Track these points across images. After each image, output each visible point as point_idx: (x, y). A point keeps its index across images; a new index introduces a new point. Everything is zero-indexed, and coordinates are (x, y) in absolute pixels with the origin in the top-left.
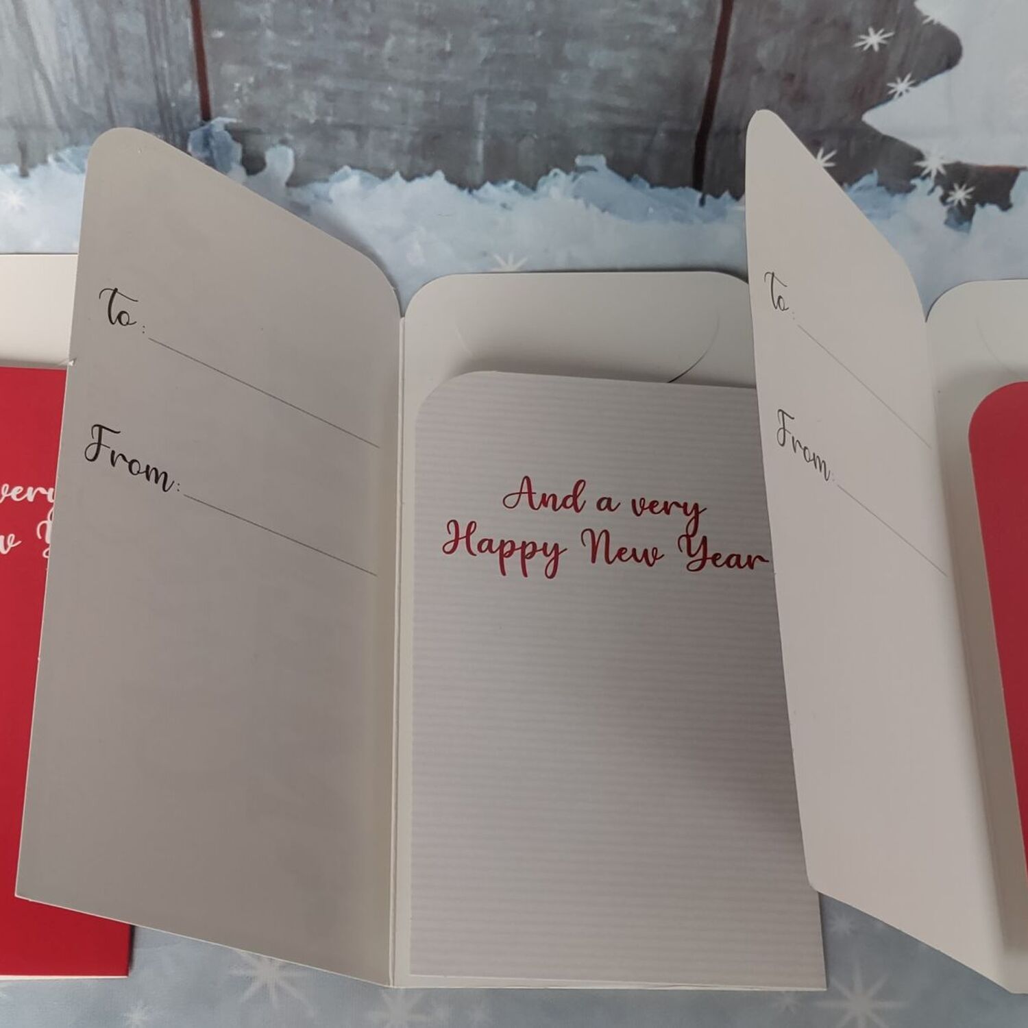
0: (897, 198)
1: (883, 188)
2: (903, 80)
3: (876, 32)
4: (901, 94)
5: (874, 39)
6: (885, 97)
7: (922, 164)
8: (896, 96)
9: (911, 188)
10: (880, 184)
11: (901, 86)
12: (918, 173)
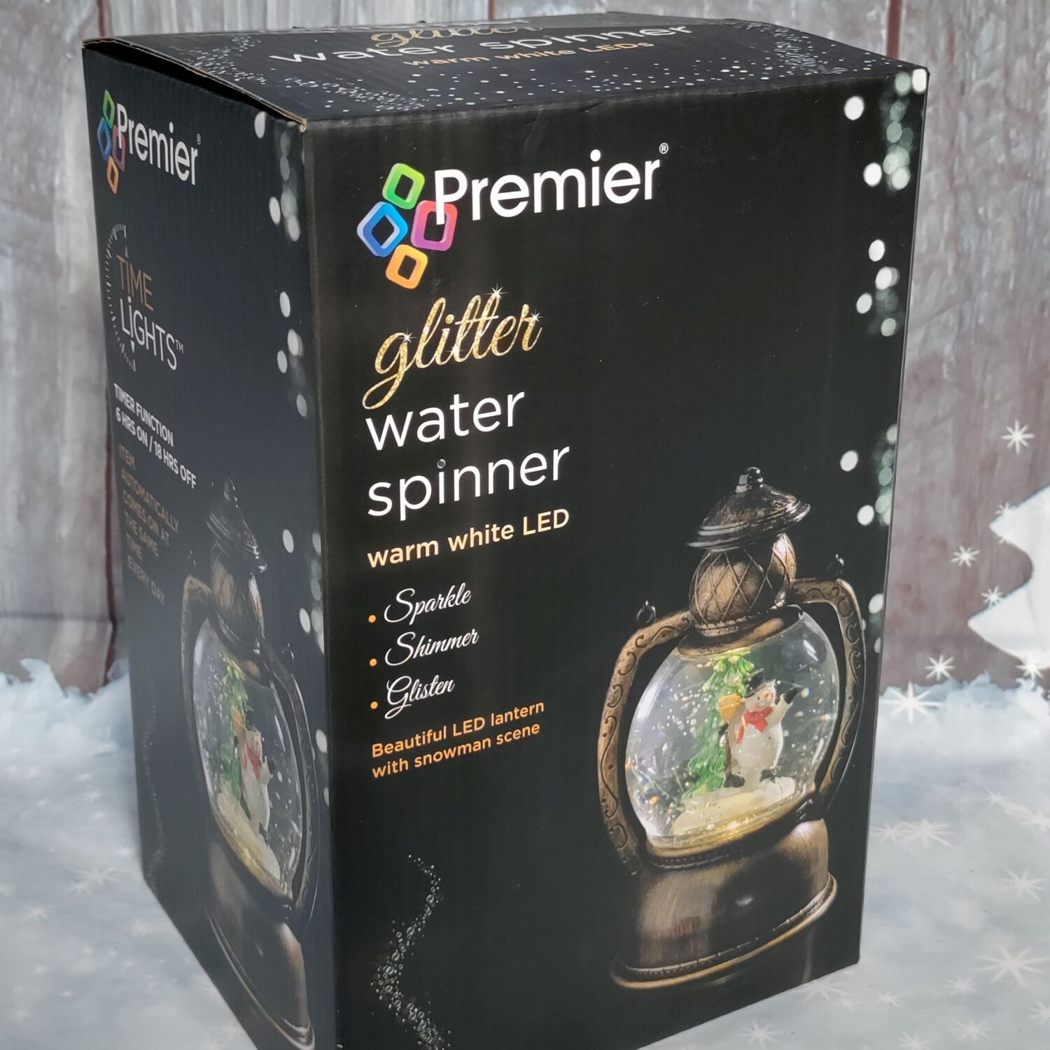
0: (1008, 693)
1: (995, 685)
2: (993, 591)
3: (966, 549)
4: (994, 604)
5: (966, 557)
6: (983, 607)
7: (1022, 667)
8: (990, 605)
9: (1018, 686)
10: (992, 682)
11: (993, 597)
12: (1021, 674)
